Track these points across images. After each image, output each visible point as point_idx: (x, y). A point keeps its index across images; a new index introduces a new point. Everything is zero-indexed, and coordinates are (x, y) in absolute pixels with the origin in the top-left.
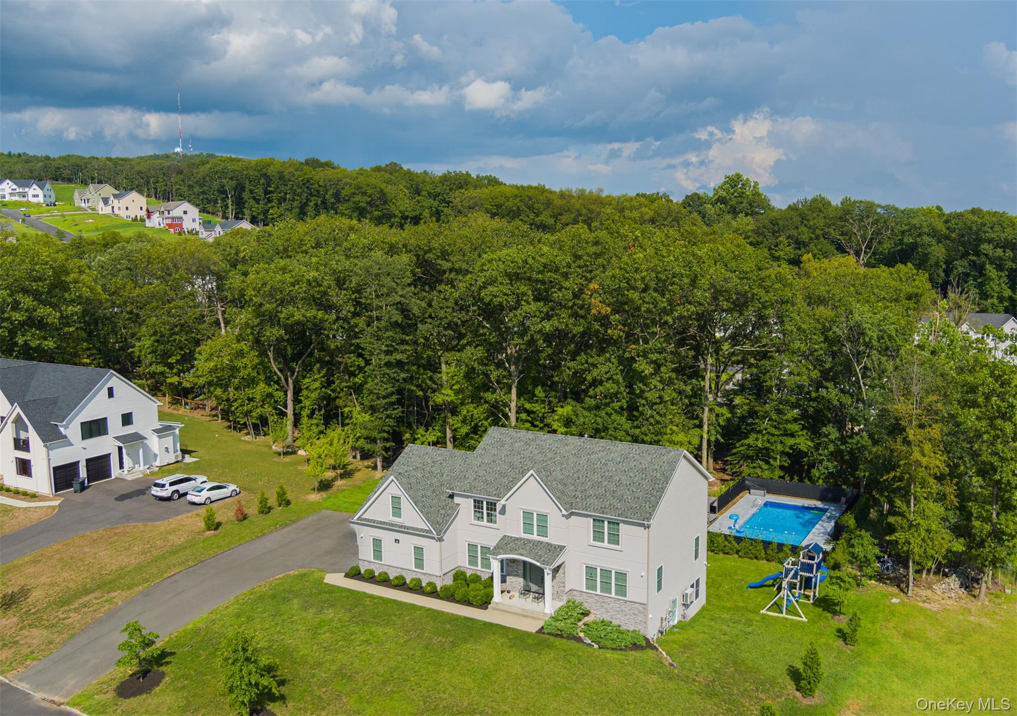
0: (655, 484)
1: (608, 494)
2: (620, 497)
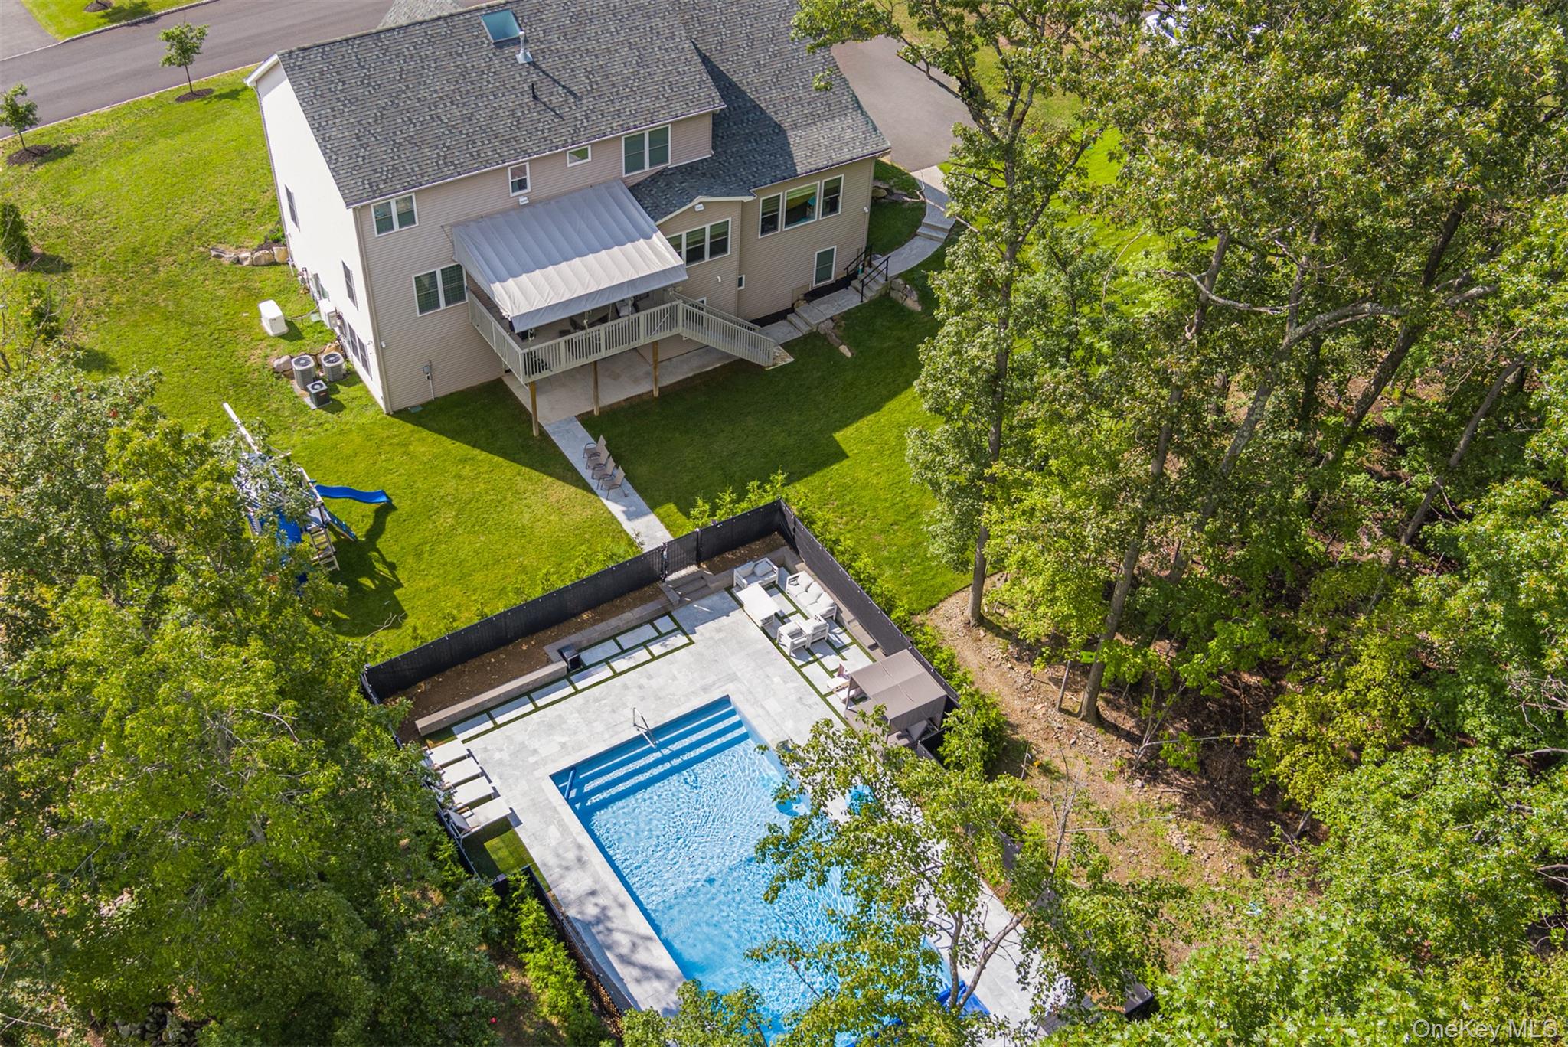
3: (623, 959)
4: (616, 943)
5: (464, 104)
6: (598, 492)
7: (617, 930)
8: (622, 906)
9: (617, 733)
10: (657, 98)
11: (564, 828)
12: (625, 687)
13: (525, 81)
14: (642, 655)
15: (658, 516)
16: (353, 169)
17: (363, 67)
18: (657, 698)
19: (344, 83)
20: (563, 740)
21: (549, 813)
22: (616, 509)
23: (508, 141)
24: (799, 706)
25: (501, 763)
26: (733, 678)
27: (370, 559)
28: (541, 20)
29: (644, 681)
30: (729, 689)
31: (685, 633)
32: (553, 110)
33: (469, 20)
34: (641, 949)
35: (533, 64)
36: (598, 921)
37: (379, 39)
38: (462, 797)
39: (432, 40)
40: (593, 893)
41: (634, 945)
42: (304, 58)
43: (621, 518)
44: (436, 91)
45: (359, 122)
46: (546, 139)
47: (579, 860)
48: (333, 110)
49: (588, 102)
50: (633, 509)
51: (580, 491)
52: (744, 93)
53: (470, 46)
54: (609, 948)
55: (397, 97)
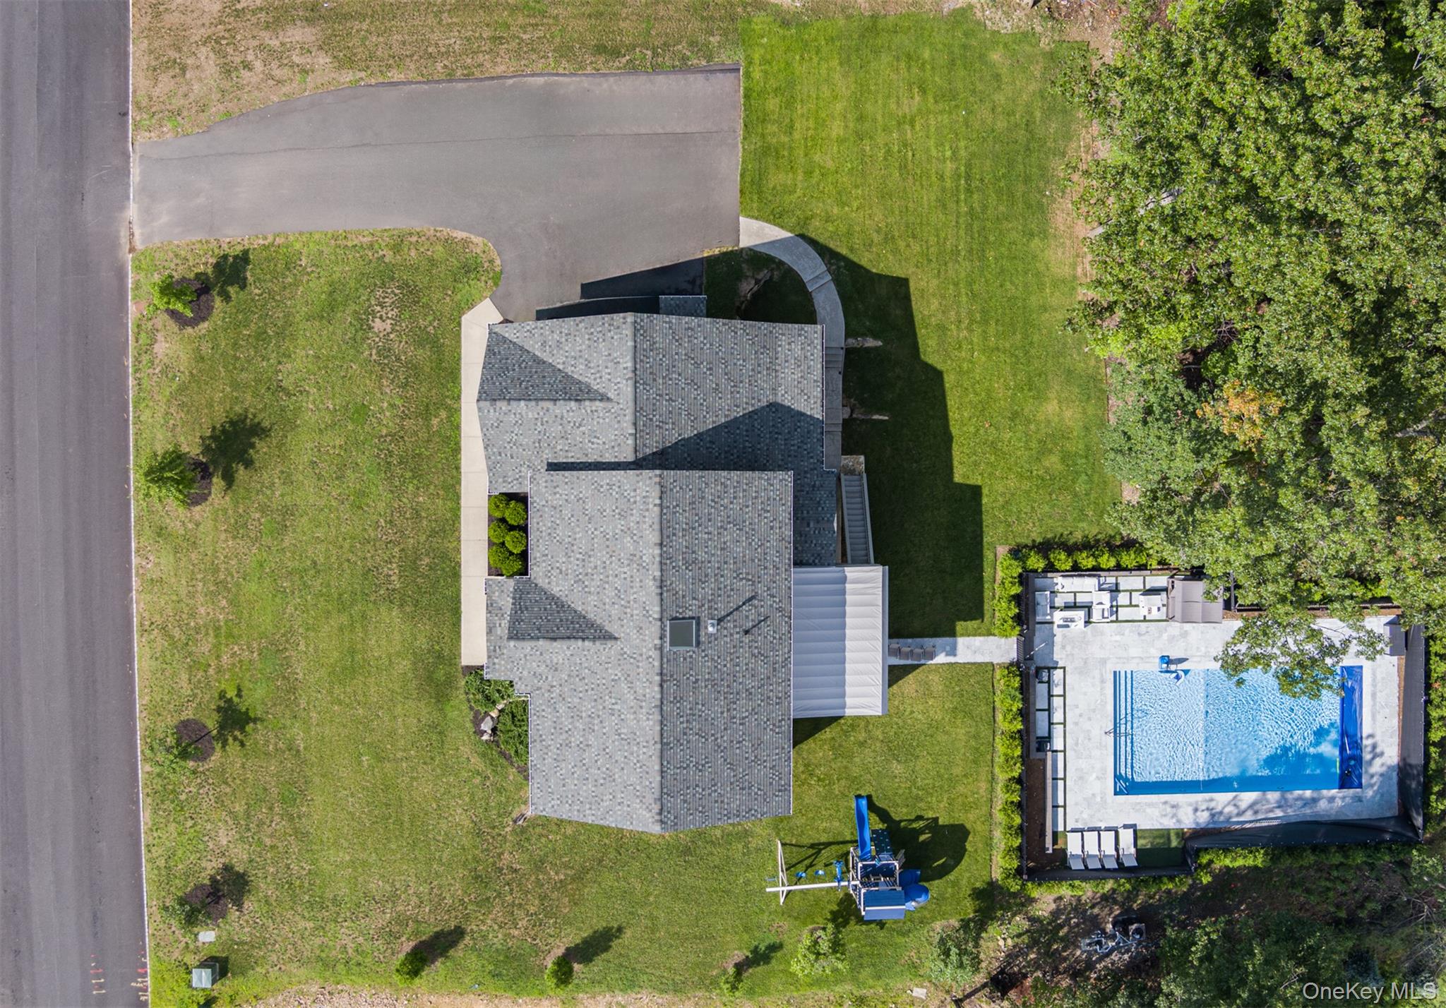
0: (590, 804)
1: (564, 736)
2: (561, 758)
3: (1239, 815)
4: (1230, 813)
5: (738, 693)
6: (922, 662)
7: (1224, 808)
8: (1212, 800)
9: (1106, 746)
10: (772, 528)
11: (1150, 805)
12: (1076, 724)
13: (732, 635)
14: (1057, 702)
15: (962, 635)
16: (765, 800)
17: (688, 765)
18: (1094, 711)
19: (697, 786)
20: (1094, 776)
21: (1138, 807)
22: (941, 659)
23: (775, 670)
24: (1143, 638)
25: (1092, 816)
26: (1103, 662)
27: (905, 828)
28: (684, 596)
29: (1077, 711)
30: (1110, 667)
31: (1056, 668)
32: (760, 622)
33: (668, 661)
34: (1240, 803)
35: (720, 620)
36: (1213, 816)
37: (668, 744)
38: (1109, 849)
39: (678, 700)
40: (1196, 810)
41: (1235, 805)
42: (669, 812)
43: (951, 659)
44: (722, 713)
45: (731, 784)
46: (780, 638)
47: (1173, 807)
48: (716, 802)
49: (760, 588)
50: (948, 648)
51: (914, 673)
52: (736, 418)
53: (691, 669)
54: (1230, 818)
55: (719, 747)
